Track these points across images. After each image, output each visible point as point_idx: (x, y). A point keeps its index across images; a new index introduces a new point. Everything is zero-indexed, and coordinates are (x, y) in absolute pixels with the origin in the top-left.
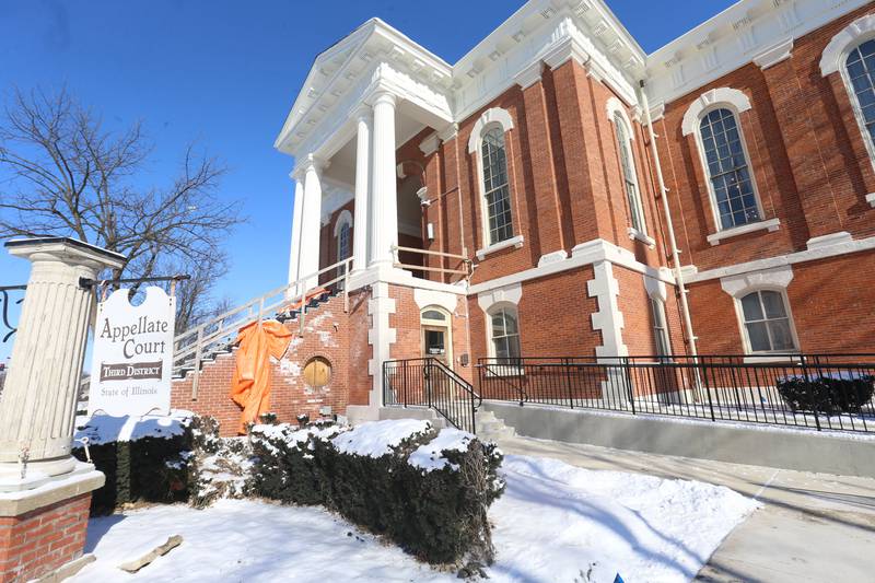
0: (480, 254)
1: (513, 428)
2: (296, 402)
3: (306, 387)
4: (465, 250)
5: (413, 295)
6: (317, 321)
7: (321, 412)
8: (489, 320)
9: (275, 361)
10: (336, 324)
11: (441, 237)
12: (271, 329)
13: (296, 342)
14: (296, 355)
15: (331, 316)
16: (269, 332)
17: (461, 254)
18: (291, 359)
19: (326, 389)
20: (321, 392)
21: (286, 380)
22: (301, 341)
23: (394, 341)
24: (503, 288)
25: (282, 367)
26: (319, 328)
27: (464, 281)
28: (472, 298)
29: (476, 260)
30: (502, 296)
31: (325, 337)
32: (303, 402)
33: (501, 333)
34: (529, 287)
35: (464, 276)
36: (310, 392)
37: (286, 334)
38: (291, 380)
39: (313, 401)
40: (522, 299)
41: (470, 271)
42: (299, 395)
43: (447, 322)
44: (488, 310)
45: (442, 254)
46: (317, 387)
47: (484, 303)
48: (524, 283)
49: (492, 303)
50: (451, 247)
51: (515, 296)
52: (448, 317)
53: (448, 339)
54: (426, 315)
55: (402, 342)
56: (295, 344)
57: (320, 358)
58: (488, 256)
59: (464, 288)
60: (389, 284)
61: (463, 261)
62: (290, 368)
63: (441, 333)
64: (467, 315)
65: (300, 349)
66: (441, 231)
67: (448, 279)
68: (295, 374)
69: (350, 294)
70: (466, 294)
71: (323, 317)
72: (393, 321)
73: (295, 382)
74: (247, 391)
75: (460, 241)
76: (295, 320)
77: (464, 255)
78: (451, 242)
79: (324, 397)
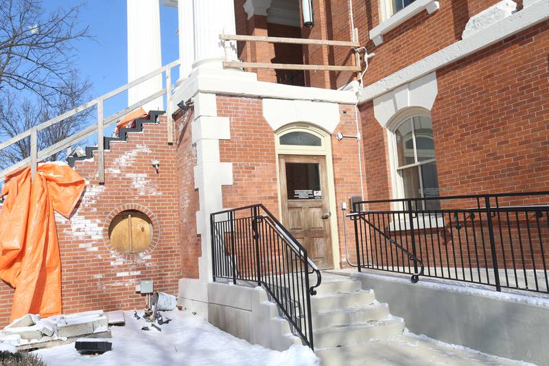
0: (375, 34)
1: (402, 320)
2: (99, 276)
3: (113, 254)
4: (355, 32)
5: (261, 110)
6: (124, 160)
7: (138, 288)
8: (391, 140)
9: (62, 220)
10: (156, 162)
11: (323, 17)
12: (51, 175)
13: (94, 191)
14: (95, 210)
15: (146, 150)
16: (48, 179)
17: (349, 39)
18: (87, 214)
19: (145, 257)
20: (139, 262)
21: (82, 246)
22: (101, 189)
23: (230, 182)
24: (409, 84)
25: (74, 228)
26: (129, 170)
27: (355, 83)
28: (366, 107)
29: (370, 47)
30: (407, 99)
31: (140, 181)
32: (110, 276)
33: (411, 160)
34: (449, 78)
35: (355, 74)
36: (120, 262)
37: (74, 180)
38: (90, 245)
39: (126, 274)
40: (437, 100)
41: (363, 66)
42: (103, 266)
43: (325, 149)
44: (389, 124)
45: (325, 42)
46: (132, 255)
47: (383, 113)
48: (441, 72)
49: (393, 112)
50: (335, 32)
51: (425, 96)
52: (326, 141)
53: (328, 175)
54: (285, 140)
55: (244, 183)
56: (93, 194)
57: (135, 213)
58: (388, 36)
59: (353, 93)
60: (218, 94)
61: (353, 51)
62: (86, 229)
63: (316, 166)
64: (359, 136)
65: (100, 202)
66: (322, 9)
67: (335, 81)
68: (95, 237)
69: (175, 116)
70: (356, 101)
71: (134, 153)
72: (227, 150)
73: (96, 249)
74: (17, 265)
75: (347, 19)
76: (91, 160)
77: (355, 41)
78: (335, 23)
79: (142, 268)
